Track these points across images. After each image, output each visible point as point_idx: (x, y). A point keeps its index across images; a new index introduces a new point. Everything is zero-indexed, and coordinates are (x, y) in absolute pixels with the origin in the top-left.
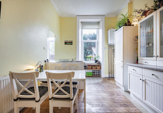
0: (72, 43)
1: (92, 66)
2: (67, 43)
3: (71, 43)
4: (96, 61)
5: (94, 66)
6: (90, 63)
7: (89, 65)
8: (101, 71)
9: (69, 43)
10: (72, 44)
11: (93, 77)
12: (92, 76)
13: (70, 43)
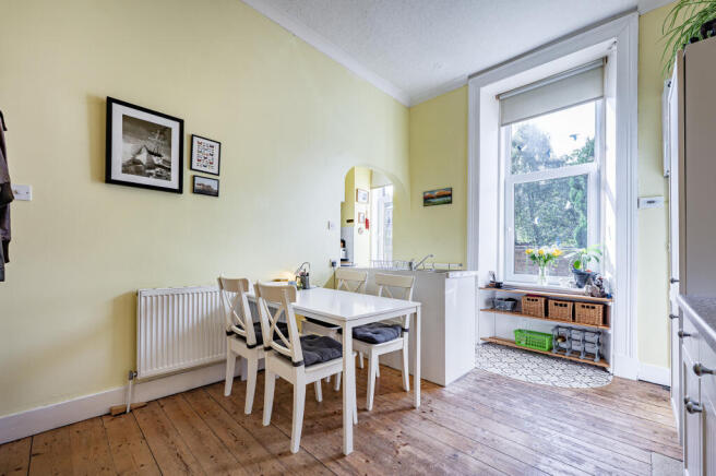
0: (450, 195)
1: (547, 299)
2: (432, 198)
3: (445, 197)
4: (584, 278)
5: (561, 302)
6: (545, 285)
7: (532, 297)
8: (609, 335)
9: (438, 197)
10: (450, 202)
11: (553, 358)
12: (545, 351)
13: (441, 200)
